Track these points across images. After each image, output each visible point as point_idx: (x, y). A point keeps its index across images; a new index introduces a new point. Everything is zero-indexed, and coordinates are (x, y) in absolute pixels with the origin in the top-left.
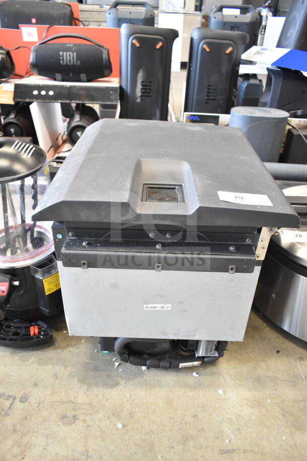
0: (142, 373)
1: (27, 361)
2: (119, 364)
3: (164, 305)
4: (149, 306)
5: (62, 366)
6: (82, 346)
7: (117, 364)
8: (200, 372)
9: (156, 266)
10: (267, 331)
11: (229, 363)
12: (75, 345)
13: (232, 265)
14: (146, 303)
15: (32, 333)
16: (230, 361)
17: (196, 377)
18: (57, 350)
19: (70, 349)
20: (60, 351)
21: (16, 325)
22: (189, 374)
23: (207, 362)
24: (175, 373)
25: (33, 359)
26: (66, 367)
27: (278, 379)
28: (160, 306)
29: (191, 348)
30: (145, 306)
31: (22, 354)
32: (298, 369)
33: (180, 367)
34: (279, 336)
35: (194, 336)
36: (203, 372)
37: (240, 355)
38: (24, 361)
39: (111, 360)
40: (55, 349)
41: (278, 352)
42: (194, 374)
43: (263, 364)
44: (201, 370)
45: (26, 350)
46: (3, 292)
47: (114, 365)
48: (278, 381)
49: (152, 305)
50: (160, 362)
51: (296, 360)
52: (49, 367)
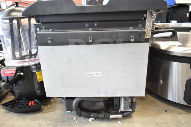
0: (89, 123)
1: (26, 119)
2: (76, 119)
3: (97, 73)
4: (89, 73)
5: (44, 120)
6: (57, 112)
7: (75, 119)
8: (122, 121)
9: (89, 38)
10: (159, 102)
11: (139, 117)
12: (53, 111)
13: (132, 35)
14: (88, 72)
15: (30, 104)
16: (139, 116)
17: (120, 124)
18: (43, 114)
19: (51, 113)
20: (44, 114)
21: (23, 102)
22: (116, 122)
23: (126, 115)
24: (108, 122)
25: (29, 118)
26: (46, 121)
27: (169, 123)
28: (95, 73)
29: (116, 108)
30: (87, 73)
31: (23, 116)
32: (179, 118)
33: (110, 118)
34: (165, 104)
35: (116, 93)
36: (124, 121)
37: (145, 113)
38: (24, 119)
39: (72, 117)
40: (42, 113)
41: (166, 111)
42: (119, 122)
43: (158, 117)
44: (123, 120)
45: (26, 114)
46: (12, 74)
47: (74, 119)
48: (169, 124)
49: (91, 73)
50: (99, 115)
51: (177, 114)
52: (37, 121)
